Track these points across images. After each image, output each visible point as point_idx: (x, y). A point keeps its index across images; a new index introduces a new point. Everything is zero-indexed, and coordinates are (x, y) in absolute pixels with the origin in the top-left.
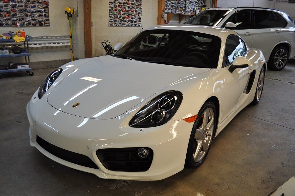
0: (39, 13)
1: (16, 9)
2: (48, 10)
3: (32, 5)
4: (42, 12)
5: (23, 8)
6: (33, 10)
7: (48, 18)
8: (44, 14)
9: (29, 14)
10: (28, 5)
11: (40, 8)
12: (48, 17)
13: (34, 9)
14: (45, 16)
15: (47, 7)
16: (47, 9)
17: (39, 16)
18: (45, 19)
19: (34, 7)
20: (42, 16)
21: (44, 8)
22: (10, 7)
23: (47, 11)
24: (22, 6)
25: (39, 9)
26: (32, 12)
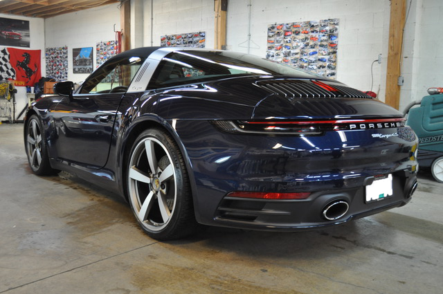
0: (321, 63)
1: (289, 58)
2: (336, 57)
3: (312, 50)
4: (325, 61)
5: (298, 56)
6: (312, 58)
7: (333, 71)
8: (327, 64)
9: (305, 65)
10: (305, 50)
11: (323, 53)
12: (334, 69)
13: (314, 56)
14: (329, 67)
15: (335, 52)
16: (334, 55)
17: (319, 68)
18: (329, 71)
19: (314, 53)
20: (324, 67)
21: (329, 54)
22: (282, 55)
23: (333, 60)
24: (296, 54)
25: (320, 57)
26: (310, 62)
